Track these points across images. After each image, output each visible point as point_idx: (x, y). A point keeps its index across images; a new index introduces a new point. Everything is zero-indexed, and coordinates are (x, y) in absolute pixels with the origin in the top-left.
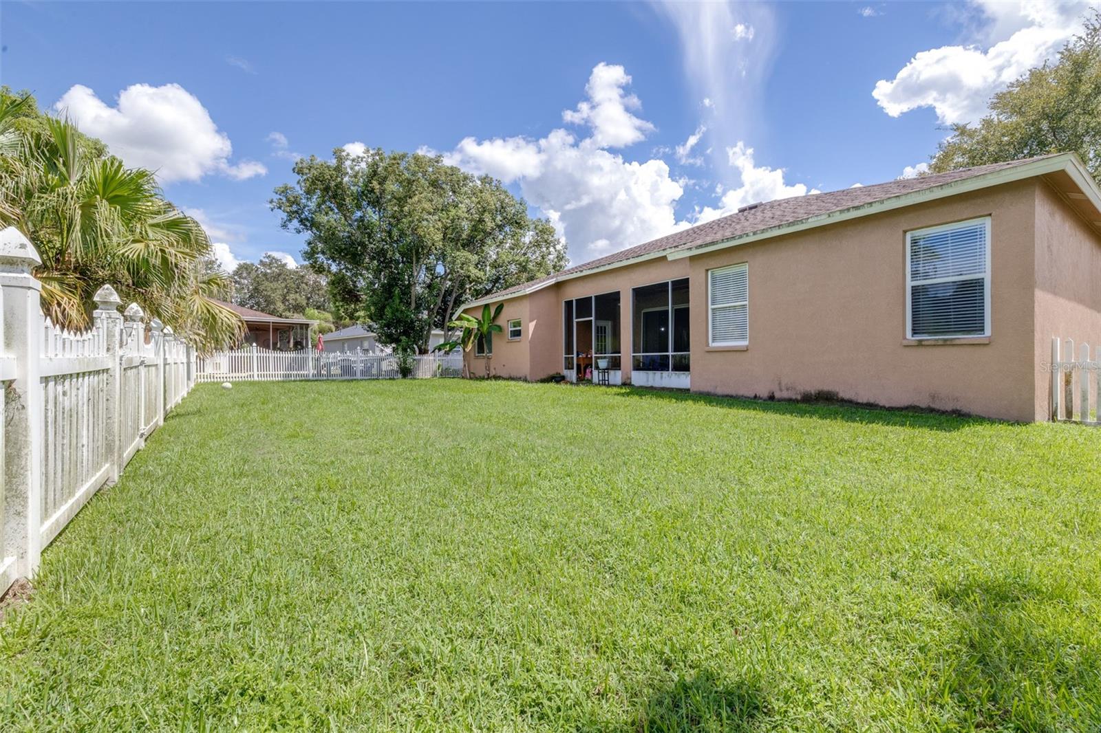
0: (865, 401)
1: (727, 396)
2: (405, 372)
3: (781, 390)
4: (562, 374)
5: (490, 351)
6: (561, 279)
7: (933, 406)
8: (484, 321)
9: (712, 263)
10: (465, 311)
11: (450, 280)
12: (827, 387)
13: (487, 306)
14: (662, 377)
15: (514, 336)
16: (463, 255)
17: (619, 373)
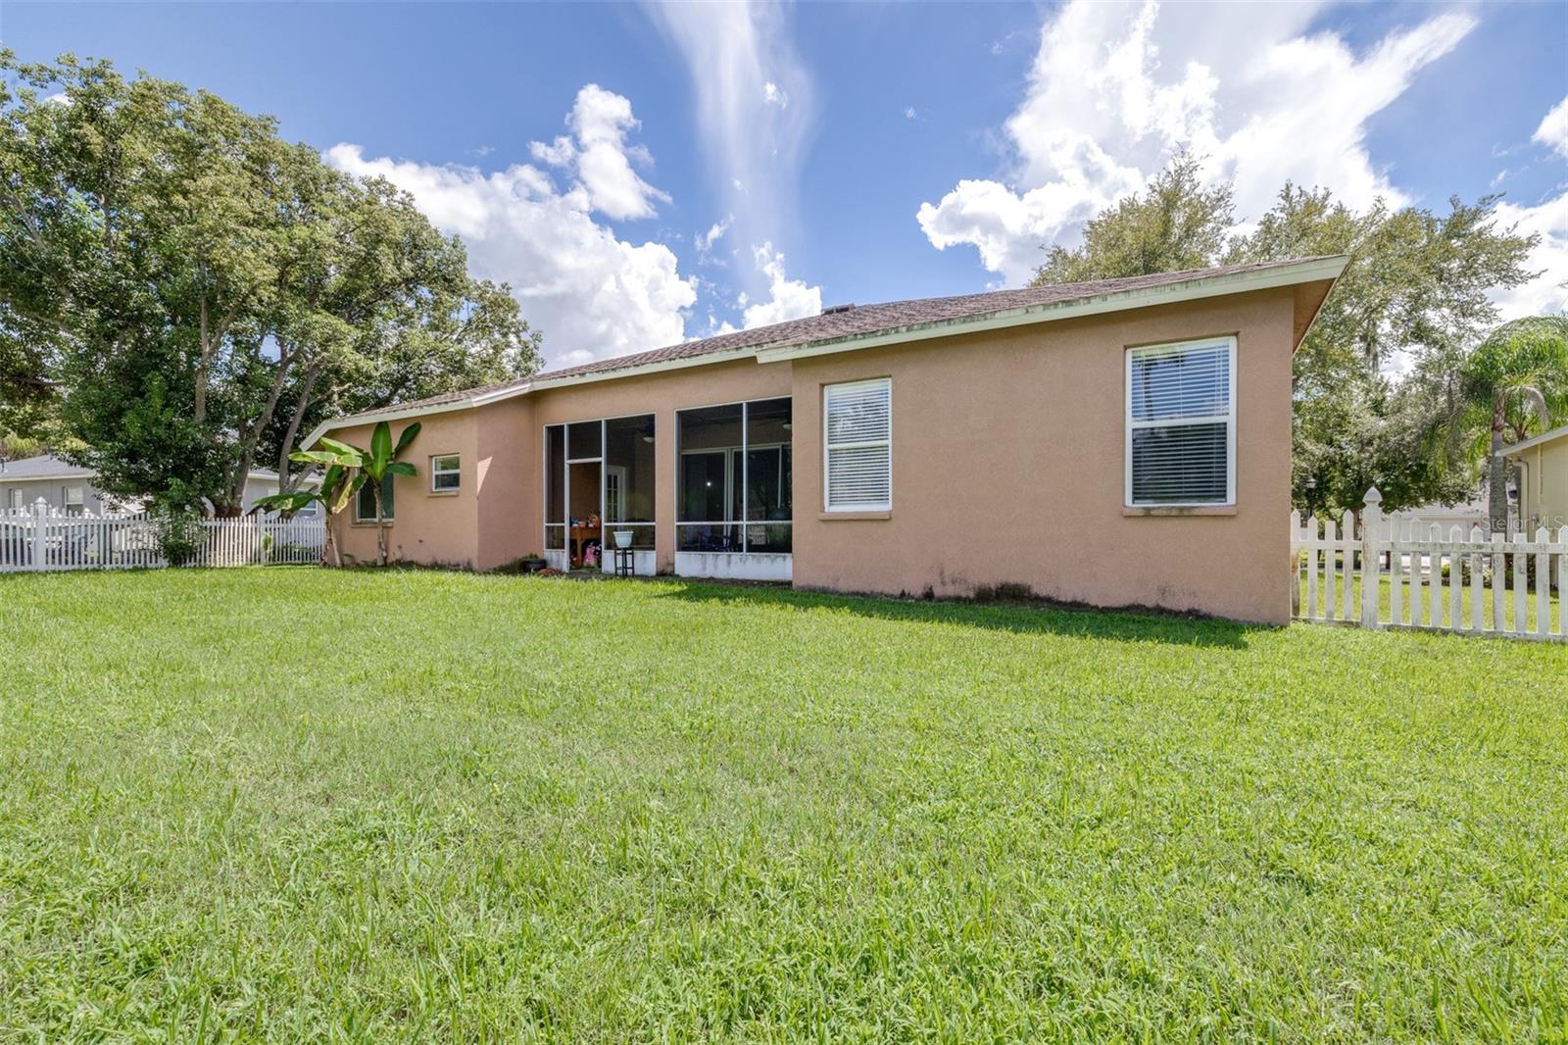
0: (1069, 600)
1: (857, 593)
2: (178, 554)
3: (944, 584)
4: (540, 556)
5: (390, 515)
6: (539, 386)
7: (1163, 604)
8: (376, 454)
9: (831, 373)
10: (332, 434)
11: (295, 374)
12: (1014, 577)
13: (382, 427)
14: (729, 563)
15: (443, 486)
16: (323, 321)
17: (652, 556)
